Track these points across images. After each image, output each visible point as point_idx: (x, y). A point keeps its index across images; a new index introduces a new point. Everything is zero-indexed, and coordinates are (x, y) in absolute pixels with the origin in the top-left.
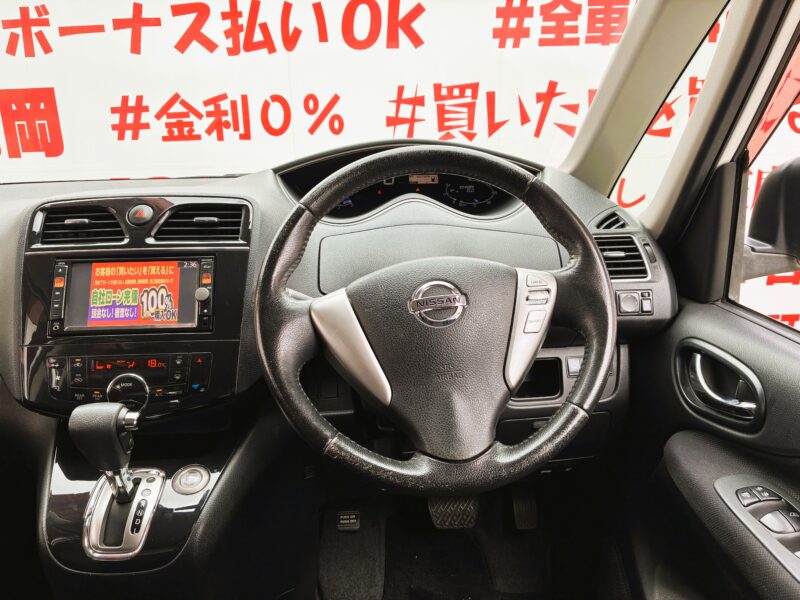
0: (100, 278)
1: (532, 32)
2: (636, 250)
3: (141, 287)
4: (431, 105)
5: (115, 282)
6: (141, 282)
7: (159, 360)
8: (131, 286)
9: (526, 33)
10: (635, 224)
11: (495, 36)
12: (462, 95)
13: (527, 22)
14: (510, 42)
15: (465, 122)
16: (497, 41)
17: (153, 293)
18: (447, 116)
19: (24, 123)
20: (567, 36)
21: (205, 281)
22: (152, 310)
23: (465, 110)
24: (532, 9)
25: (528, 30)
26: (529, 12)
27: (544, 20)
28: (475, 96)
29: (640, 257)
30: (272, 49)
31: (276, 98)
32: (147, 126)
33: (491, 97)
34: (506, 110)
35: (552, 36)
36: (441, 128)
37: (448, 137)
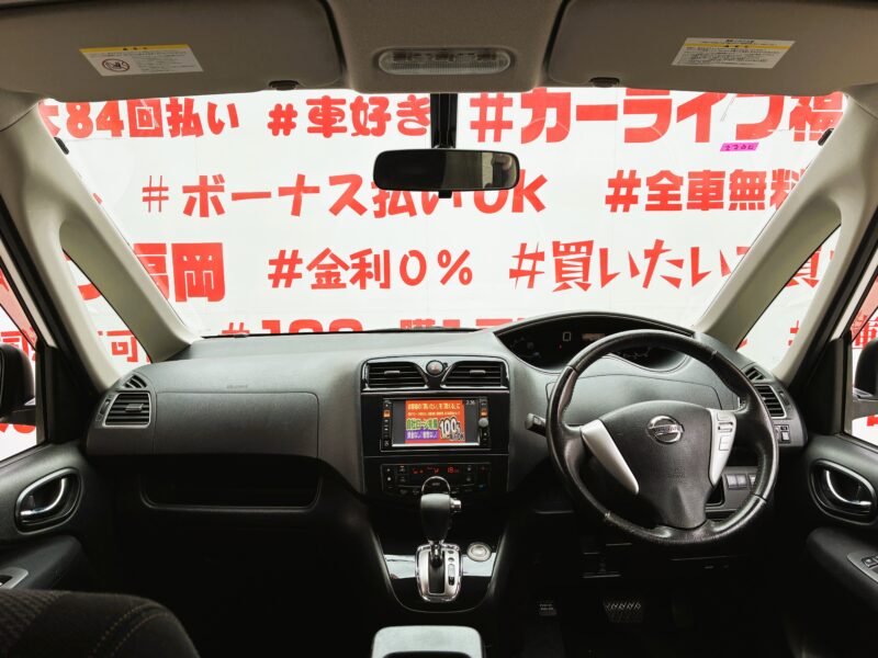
0: (411, 411)
1: (639, 199)
2: (773, 395)
3: (439, 417)
4: (550, 259)
5: (421, 414)
6: (438, 414)
7: (455, 467)
8: (432, 417)
9: (635, 200)
10: (769, 377)
11: (607, 202)
12: (578, 251)
13: (635, 191)
14: (621, 207)
15: (581, 275)
16: (609, 206)
17: (447, 422)
18: (564, 269)
19: (193, 272)
20: (670, 202)
21: (483, 414)
22: (448, 433)
23: (581, 264)
24: (639, 180)
25: (636, 197)
26: (637, 183)
27: (650, 189)
28: (589, 252)
29: (777, 401)
30: (413, 213)
31: (414, 253)
32: (299, 276)
33: (604, 253)
34: (617, 264)
35: (658, 203)
36: (559, 278)
37: (566, 287)
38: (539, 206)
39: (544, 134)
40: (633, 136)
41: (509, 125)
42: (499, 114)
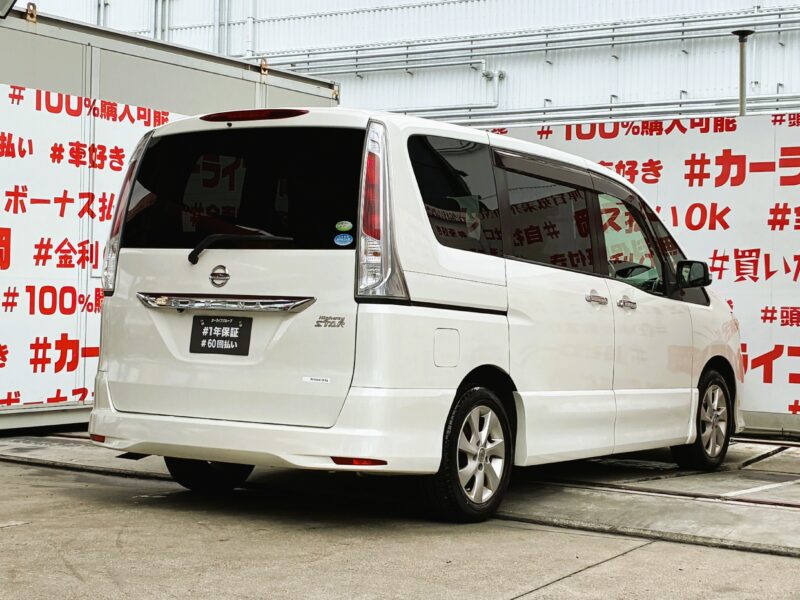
1: (790, 222)
4: (732, 261)
9: (787, 222)
11: (769, 224)
12: (750, 256)
13: (787, 217)
14: (778, 227)
15: (752, 271)
16: (771, 226)
18: (741, 267)
23: (752, 264)
24: (790, 210)
26: (789, 212)
27: (797, 216)
28: (758, 256)
33: (767, 257)
34: (776, 265)
36: (738, 274)
37: (742, 279)
38: (725, 226)
39: (729, 182)
40: (785, 181)
41: (708, 176)
42: (702, 169)
